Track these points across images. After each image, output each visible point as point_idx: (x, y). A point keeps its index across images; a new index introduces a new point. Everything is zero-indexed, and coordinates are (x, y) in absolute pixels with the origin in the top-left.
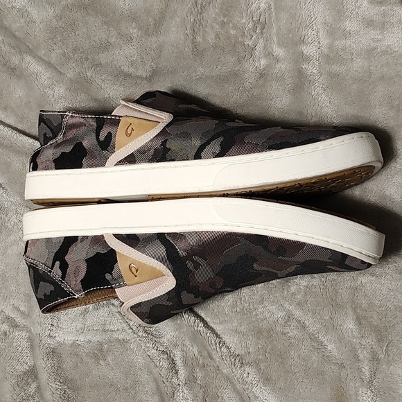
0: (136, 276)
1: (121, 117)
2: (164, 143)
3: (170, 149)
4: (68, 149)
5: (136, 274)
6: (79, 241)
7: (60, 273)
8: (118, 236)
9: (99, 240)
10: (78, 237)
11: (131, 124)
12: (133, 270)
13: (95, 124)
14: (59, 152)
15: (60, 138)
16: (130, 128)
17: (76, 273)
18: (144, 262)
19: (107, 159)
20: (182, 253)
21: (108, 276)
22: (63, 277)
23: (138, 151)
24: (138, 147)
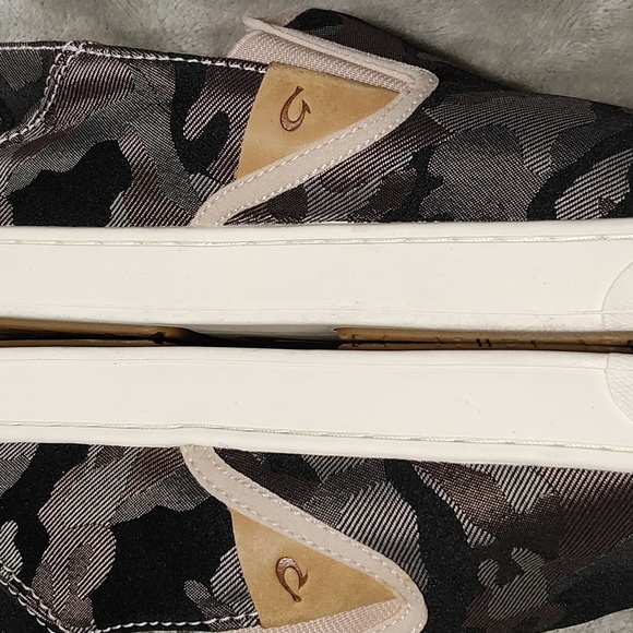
0: (296, 598)
1: (265, 66)
2: (421, 160)
3: (439, 181)
4: (64, 161)
5: (300, 592)
6: (91, 463)
7: (16, 560)
8: (235, 458)
9: (163, 464)
10: (86, 447)
11: (299, 90)
12: (291, 577)
13: (171, 86)
14: (30, 168)
15: (33, 126)
16: (296, 104)
17: (75, 565)
18: (333, 554)
19: (201, 200)
20: (476, 536)
21: (194, 590)
22: (27, 574)
23: (324, 179)
24: (324, 168)
